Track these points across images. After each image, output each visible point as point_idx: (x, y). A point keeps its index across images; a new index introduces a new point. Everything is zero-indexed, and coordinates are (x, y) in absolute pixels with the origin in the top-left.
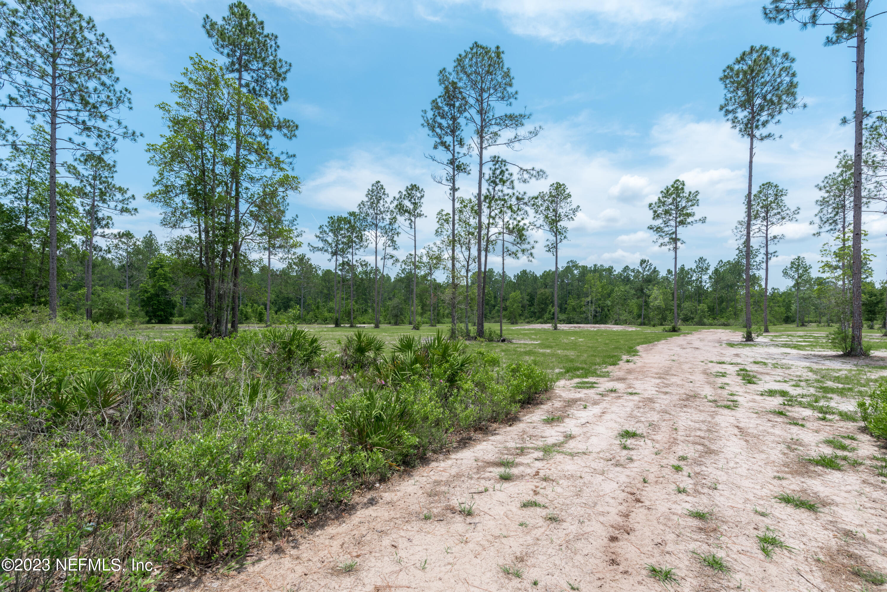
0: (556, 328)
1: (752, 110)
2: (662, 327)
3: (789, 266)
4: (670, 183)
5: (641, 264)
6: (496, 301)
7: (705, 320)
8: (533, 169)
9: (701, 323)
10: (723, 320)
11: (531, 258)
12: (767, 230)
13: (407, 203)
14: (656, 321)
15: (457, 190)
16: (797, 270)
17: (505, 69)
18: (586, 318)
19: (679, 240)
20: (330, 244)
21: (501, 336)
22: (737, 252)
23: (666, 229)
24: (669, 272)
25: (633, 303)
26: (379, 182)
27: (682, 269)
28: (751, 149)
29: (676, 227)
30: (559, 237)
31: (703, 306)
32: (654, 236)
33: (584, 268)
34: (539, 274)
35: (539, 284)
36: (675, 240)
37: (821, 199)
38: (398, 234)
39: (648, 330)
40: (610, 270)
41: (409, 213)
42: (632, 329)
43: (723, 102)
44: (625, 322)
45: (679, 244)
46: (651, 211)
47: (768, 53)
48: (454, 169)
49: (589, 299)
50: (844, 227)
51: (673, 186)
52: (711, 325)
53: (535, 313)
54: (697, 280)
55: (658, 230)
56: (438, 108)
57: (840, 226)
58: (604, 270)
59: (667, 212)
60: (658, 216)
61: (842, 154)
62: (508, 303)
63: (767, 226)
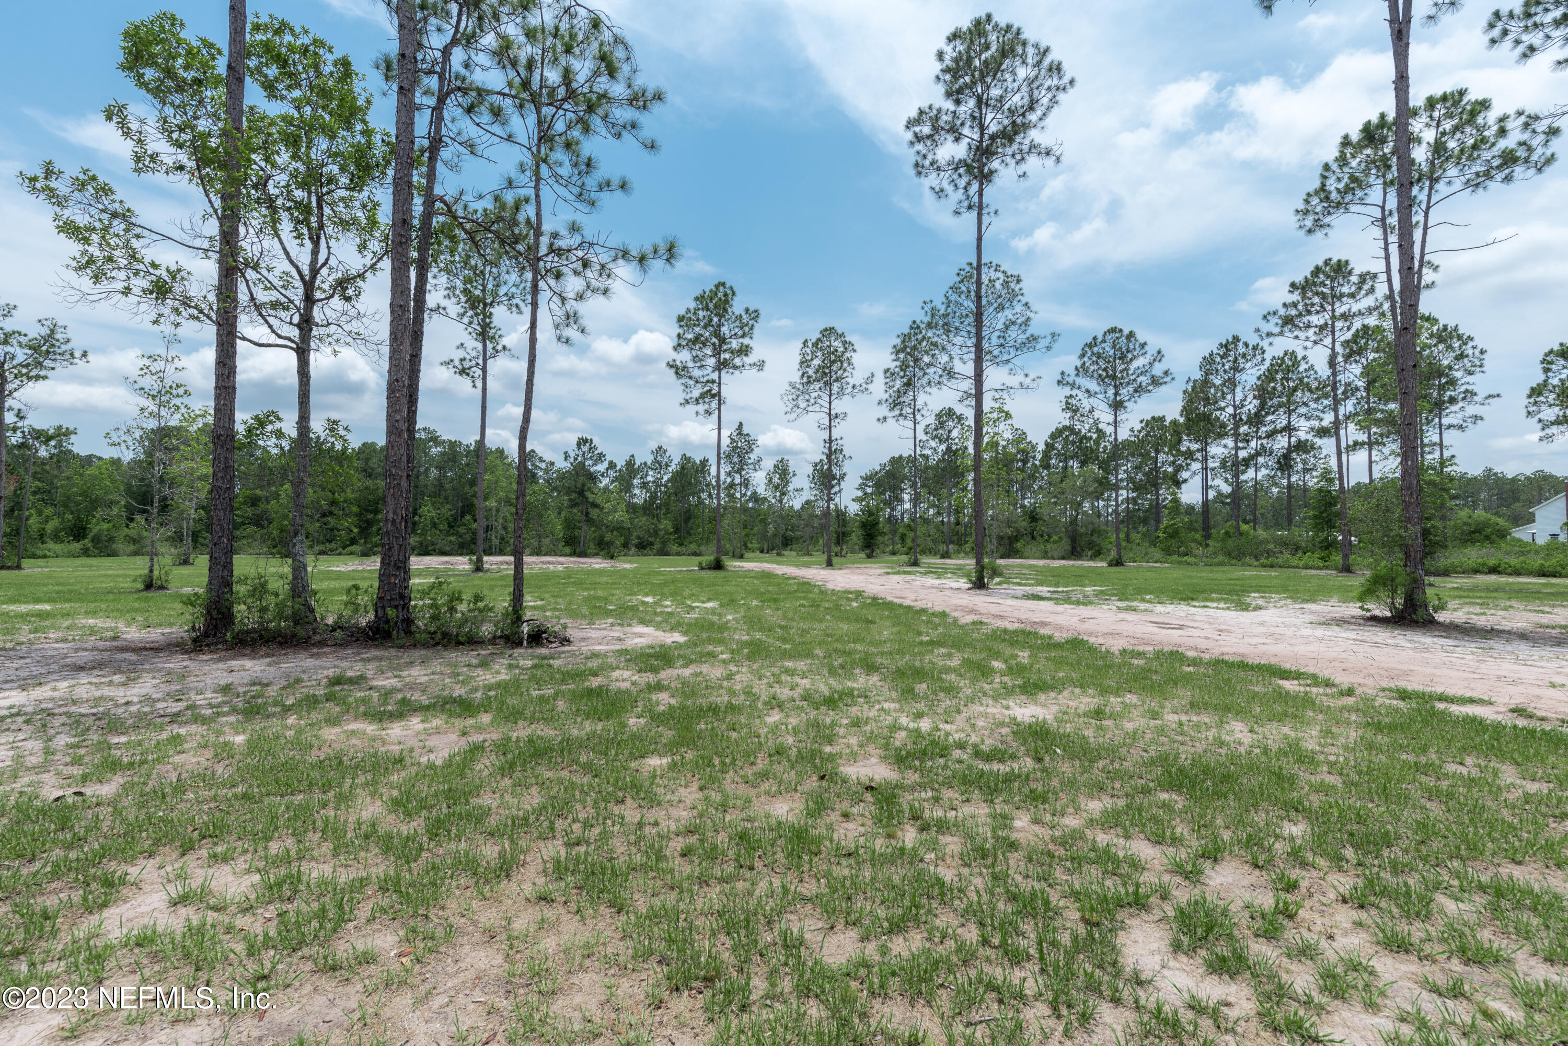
0: (478, 568)
4: (709, 287)
5: (577, 446)
7: (670, 547)
10: (693, 547)
12: (830, 403)
23: (697, 373)
27: (631, 462)
30: (489, 346)
51: (714, 292)
52: (678, 554)
55: (679, 370)
60: (684, 344)
61: (929, 306)
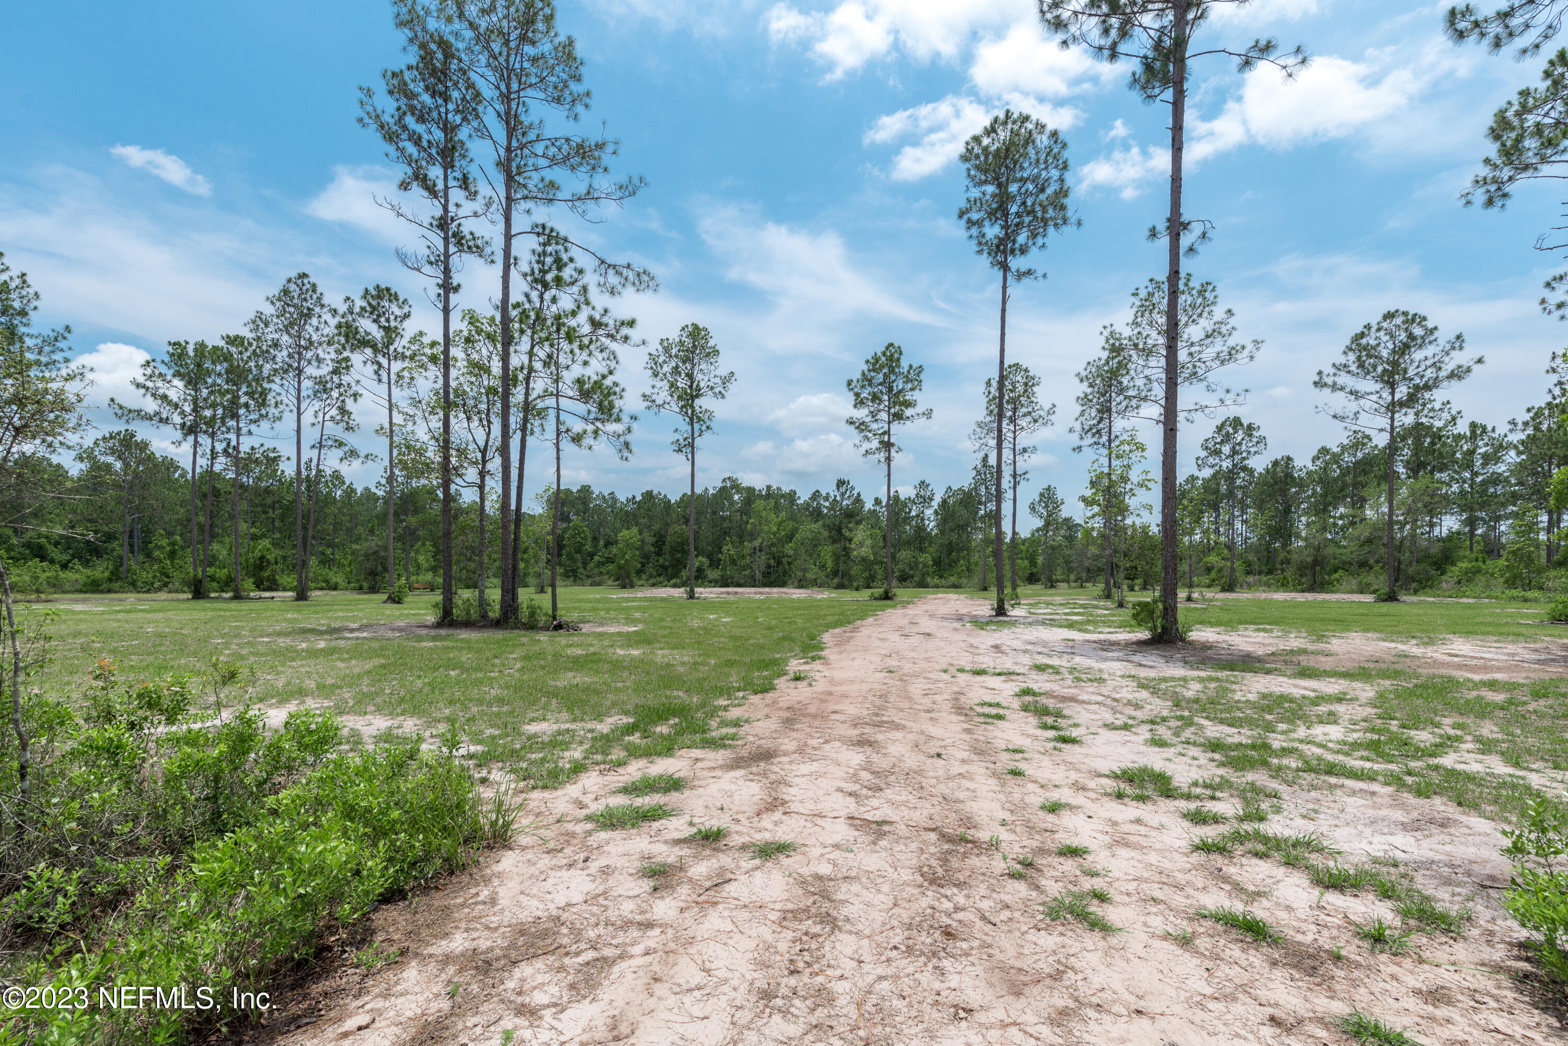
0: (691, 596)
1: (1006, 221)
2: (868, 592)
3: (1038, 499)
4: (880, 349)
5: (838, 487)
6: (595, 546)
7: (929, 579)
8: (628, 266)
9: (922, 585)
10: (953, 579)
11: (626, 453)
12: (1014, 439)
13: (366, 325)
14: (862, 582)
15: (456, 289)
16: (1047, 506)
17: (562, 38)
18: (753, 577)
19: (893, 445)
20: (176, 406)
21: (554, 618)
22: (974, 472)
23: (874, 426)
24: (877, 501)
25: (827, 552)
26: (304, 275)
27: (897, 498)
28: (1004, 288)
29: (889, 423)
30: (696, 426)
31: (926, 558)
32: (856, 437)
33: (750, 490)
34: (674, 498)
35: (674, 516)
36: (887, 446)
37: (1082, 395)
38: (355, 396)
39: (848, 596)
40: (792, 496)
41: (374, 347)
42: (823, 595)
43: (963, 204)
44: (815, 583)
45: (893, 450)
46: (851, 395)
47: (1030, 126)
48: (446, 240)
49: (757, 543)
50: (1110, 441)
51: (884, 354)
52: (937, 586)
53: (665, 568)
54: (918, 516)
55: (861, 427)
56: (410, 95)
57: (1104, 439)
58: (783, 496)
59: (875, 398)
60: (862, 402)
61: (1108, 330)
62: (614, 550)
63: (1014, 432)
